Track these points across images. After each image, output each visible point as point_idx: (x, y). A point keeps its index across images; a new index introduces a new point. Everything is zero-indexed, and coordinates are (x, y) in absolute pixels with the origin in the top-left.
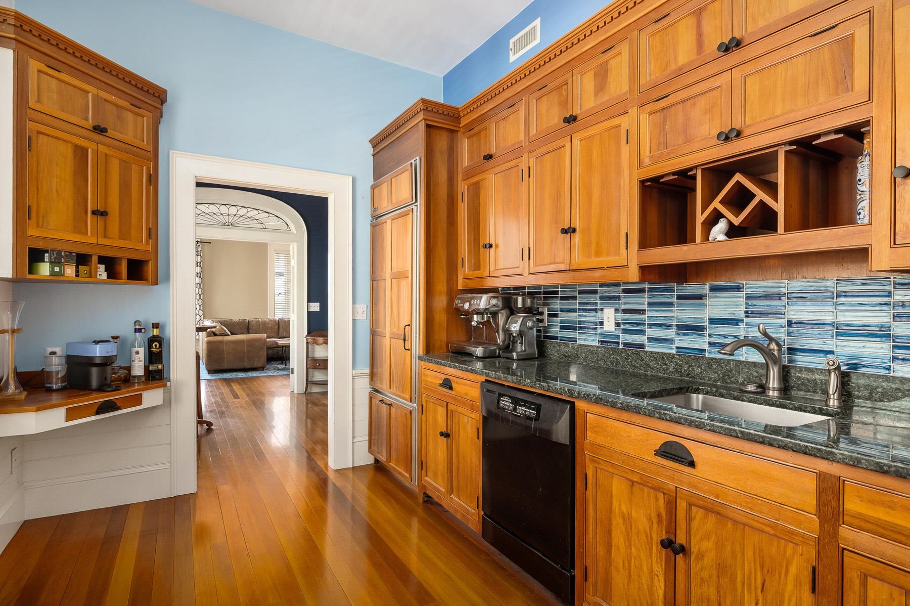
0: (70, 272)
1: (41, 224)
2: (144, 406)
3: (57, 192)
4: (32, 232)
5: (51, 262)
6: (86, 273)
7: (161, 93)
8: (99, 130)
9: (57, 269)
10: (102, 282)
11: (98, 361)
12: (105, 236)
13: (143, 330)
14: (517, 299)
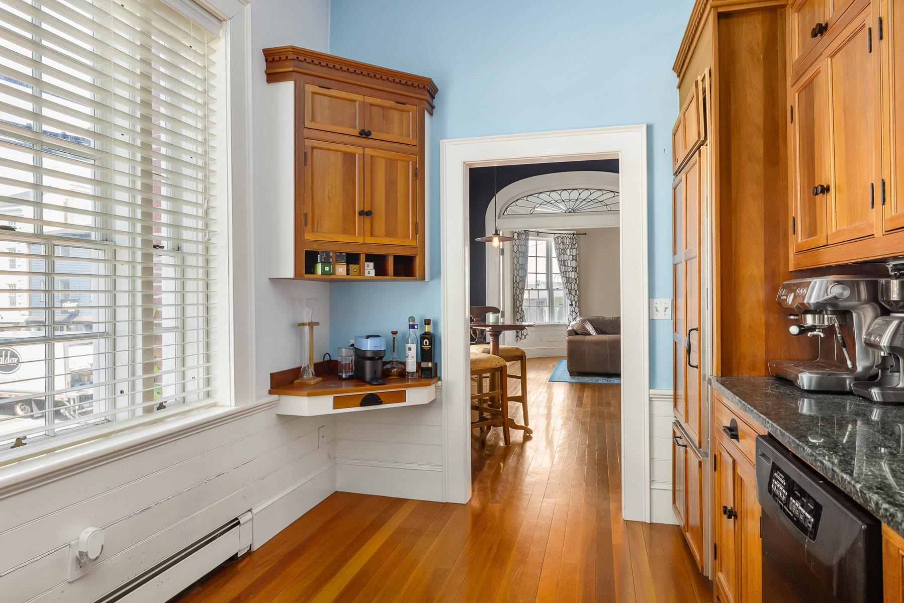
0: (342, 271)
1: (316, 229)
2: (407, 403)
3: (329, 197)
4: (309, 236)
5: (321, 262)
6: (356, 271)
7: (426, 83)
8: (365, 134)
9: (327, 269)
10: (370, 280)
11: (369, 355)
12: (372, 235)
13: (416, 327)
14: (888, 283)
